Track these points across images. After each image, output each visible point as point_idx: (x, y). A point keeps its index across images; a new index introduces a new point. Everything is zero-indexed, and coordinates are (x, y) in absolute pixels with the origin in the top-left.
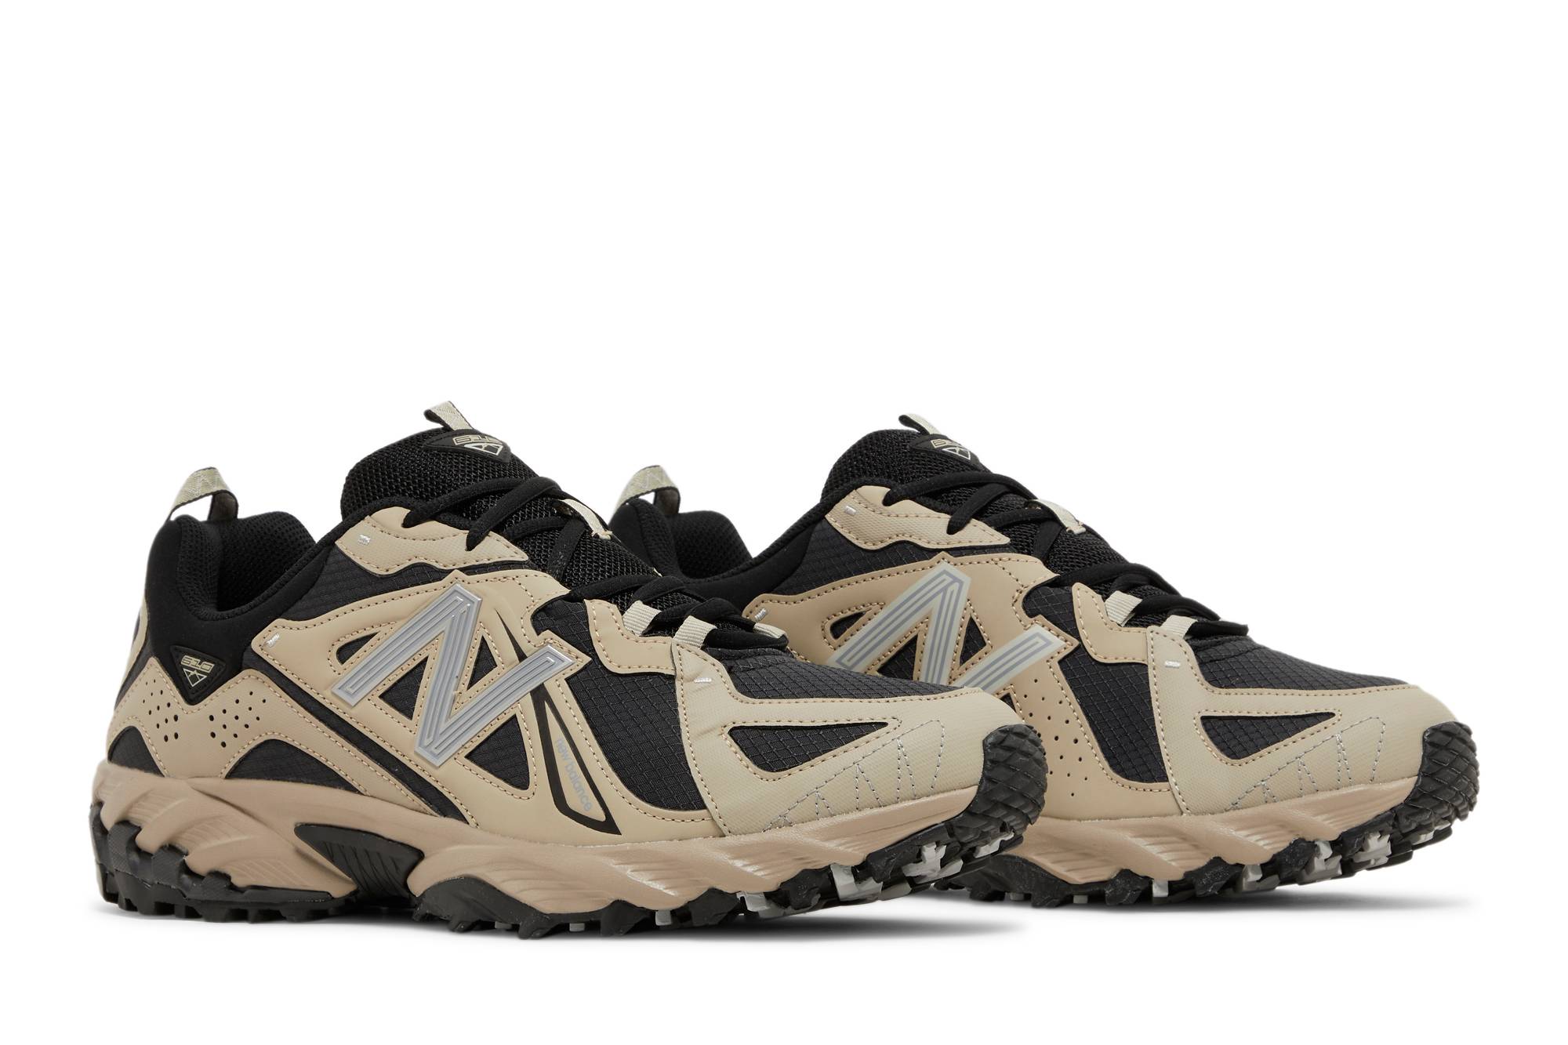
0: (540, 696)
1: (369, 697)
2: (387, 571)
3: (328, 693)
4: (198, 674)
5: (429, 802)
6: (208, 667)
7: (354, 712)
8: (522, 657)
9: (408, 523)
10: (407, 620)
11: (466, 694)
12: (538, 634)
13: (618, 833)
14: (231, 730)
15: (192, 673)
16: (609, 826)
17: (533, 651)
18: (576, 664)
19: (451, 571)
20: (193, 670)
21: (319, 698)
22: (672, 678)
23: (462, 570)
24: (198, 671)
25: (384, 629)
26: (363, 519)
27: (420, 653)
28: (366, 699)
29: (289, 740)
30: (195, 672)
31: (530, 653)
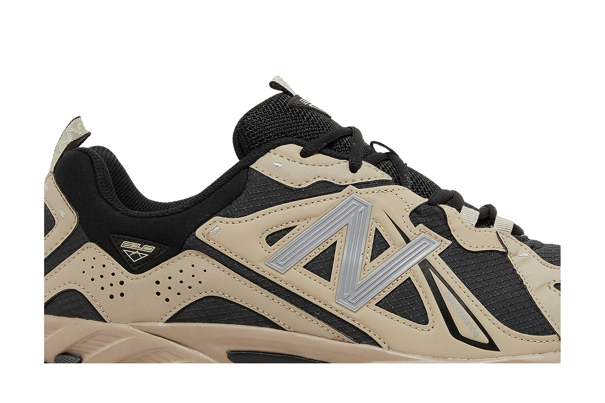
0: (425, 265)
1: (296, 267)
2: (300, 185)
3: (262, 265)
4: (139, 254)
5: (347, 334)
6: (150, 249)
7: (283, 277)
8: (407, 240)
9: (304, 154)
10: (319, 218)
11: (370, 265)
12: (415, 226)
13: (499, 350)
14: (174, 290)
15: (134, 253)
16: (491, 346)
17: (414, 237)
18: (442, 245)
19: (346, 186)
20: (135, 251)
21: (254, 269)
22: (505, 254)
23: (353, 185)
24: (140, 251)
25: (302, 223)
26: (269, 151)
27: (331, 238)
28: (293, 268)
29: (226, 296)
30: (137, 252)
31: (413, 238)
